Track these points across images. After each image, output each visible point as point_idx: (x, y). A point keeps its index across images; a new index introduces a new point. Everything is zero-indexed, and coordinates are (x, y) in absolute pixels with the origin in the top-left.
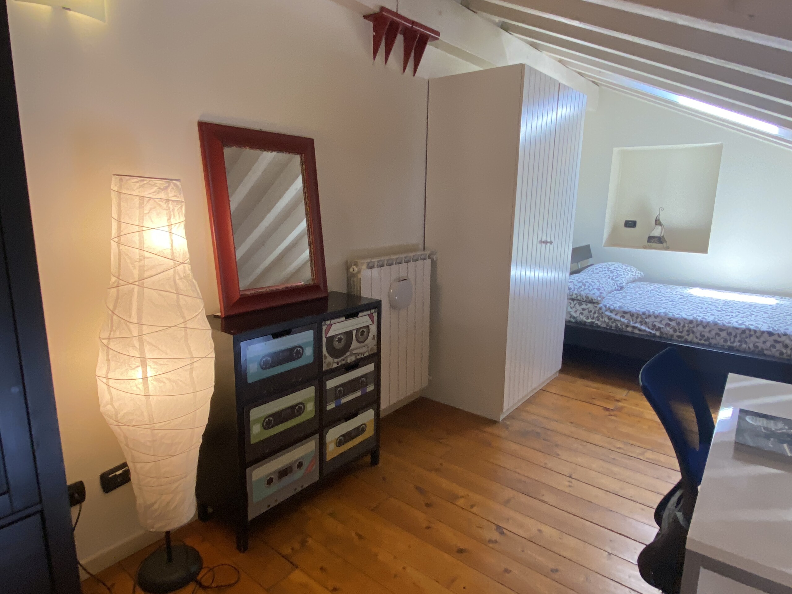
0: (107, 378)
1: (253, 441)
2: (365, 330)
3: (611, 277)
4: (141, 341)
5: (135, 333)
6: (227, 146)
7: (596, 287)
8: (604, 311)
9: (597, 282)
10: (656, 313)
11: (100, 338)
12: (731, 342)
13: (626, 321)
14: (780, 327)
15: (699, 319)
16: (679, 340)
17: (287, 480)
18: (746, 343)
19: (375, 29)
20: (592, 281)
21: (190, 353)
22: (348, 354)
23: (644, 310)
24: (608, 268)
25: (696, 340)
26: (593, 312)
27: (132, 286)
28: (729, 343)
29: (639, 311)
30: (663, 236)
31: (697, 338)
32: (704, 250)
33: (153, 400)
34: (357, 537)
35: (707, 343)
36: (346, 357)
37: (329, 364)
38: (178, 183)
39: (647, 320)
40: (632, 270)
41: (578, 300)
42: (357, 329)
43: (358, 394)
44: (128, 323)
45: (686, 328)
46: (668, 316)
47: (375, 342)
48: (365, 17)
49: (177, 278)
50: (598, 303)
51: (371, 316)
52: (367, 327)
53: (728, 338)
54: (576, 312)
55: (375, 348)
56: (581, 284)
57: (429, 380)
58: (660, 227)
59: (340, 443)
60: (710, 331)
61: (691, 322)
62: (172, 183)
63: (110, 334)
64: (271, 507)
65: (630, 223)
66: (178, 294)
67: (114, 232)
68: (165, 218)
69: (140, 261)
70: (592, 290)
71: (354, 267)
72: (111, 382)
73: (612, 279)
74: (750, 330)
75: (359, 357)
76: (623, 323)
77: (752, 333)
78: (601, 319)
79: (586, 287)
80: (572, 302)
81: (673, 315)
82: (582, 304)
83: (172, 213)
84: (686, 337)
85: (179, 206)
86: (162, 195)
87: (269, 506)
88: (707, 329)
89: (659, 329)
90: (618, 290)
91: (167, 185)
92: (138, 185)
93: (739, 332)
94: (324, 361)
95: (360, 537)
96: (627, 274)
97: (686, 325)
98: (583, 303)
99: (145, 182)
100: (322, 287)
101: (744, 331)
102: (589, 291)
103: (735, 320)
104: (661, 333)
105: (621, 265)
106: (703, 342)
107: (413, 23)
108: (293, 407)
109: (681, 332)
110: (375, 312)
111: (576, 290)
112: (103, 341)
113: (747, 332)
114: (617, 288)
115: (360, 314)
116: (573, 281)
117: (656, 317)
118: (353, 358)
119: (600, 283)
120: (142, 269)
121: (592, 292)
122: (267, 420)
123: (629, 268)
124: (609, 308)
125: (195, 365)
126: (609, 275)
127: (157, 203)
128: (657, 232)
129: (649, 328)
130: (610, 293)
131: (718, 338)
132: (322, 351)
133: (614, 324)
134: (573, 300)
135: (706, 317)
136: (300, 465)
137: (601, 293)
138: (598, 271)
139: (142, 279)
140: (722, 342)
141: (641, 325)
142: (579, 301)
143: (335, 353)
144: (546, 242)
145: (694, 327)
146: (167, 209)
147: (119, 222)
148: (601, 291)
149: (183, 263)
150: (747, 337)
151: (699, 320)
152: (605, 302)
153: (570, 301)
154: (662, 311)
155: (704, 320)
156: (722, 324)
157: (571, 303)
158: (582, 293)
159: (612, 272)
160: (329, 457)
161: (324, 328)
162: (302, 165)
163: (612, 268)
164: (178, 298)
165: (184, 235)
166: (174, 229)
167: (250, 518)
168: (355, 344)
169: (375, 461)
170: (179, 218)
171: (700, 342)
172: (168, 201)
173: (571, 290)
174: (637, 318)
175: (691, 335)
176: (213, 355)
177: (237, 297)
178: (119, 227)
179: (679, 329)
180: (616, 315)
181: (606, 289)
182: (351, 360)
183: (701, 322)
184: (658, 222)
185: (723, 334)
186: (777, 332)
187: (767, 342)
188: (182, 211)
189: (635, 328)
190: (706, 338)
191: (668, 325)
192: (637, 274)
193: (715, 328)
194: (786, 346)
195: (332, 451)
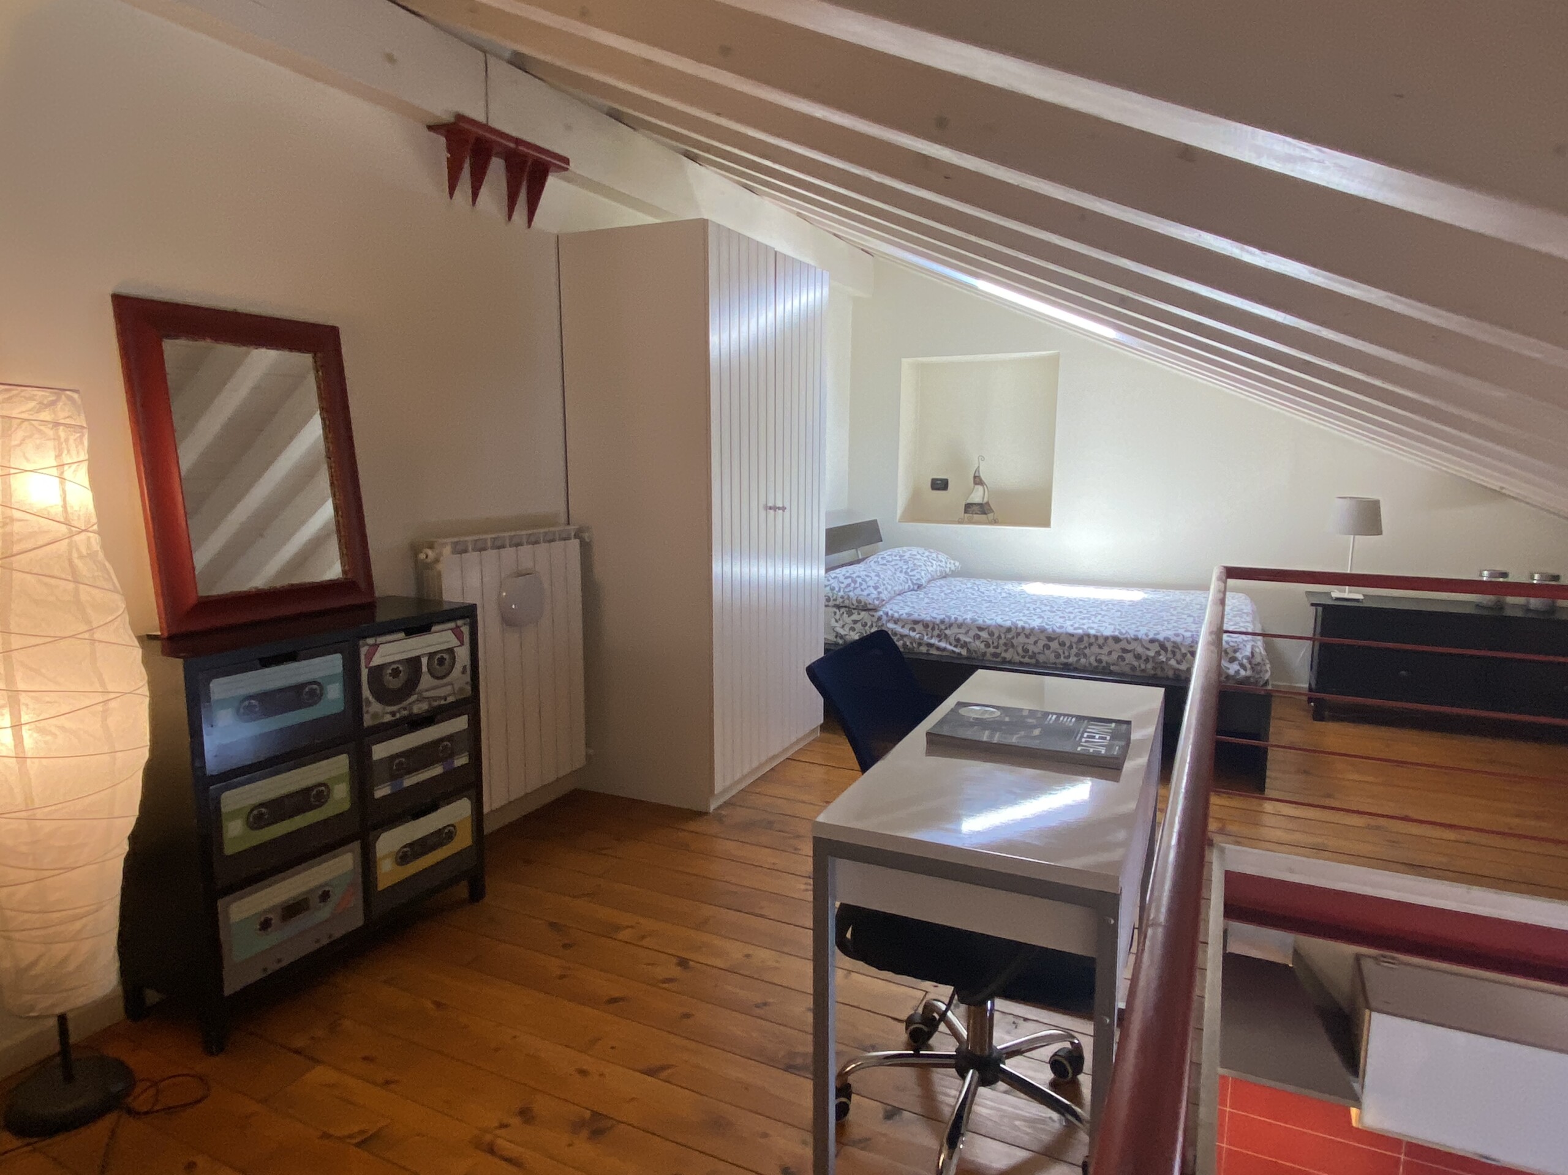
1: (229, 850)
2: (445, 656)
3: (904, 570)
6: (168, 337)
7: (871, 583)
8: (884, 622)
9: (876, 576)
10: (960, 619)
12: (1064, 658)
13: (918, 636)
14: (1129, 629)
15: (1020, 624)
16: (995, 659)
17: (302, 922)
18: (1085, 656)
19: (449, 149)
20: (866, 576)
21: (102, 683)
22: (414, 698)
23: (942, 617)
24: (901, 556)
25: (1017, 659)
26: (869, 624)
28: (1062, 660)
29: (935, 618)
30: (987, 503)
31: (1018, 654)
32: (1045, 522)
33: (32, 766)
34: (433, 1008)
35: (1033, 661)
36: (410, 704)
37: (375, 716)
38: (76, 396)
39: (948, 632)
40: (940, 558)
41: (845, 607)
42: (430, 653)
43: (437, 770)
45: (1002, 641)
46: (977, 623)
47: (467, 677)
48: (430, 128)
49: (75, 555)
50: (875, 610)
51: (457, 631)
53: (1061, 652)
54: (843, 626)
55: (469, 688)
56: (849, 580)
57: (588, 757)
58: (980, 488)
59: (405, 856)
60: (1035, 643)
61: (1009, 630)
62: (63, 396)
64: (269, 972)
65: (939, 482)
66: (76, 582)
68: (52, 454)
69: (5, 525)
70: (865, 589)
71: (429, 552)
73: (906, 573)
74: (1089, 636)
75: (436, 704)
76: (913, 640)
77: (1092, 640)
79: (858, 585)
80: (837, 611)
81: (984, 621)
82: (853, 614)
83: (64, 445)
84: (1004, 655)
85: (78, 435)
86: (46, 415)
87: (265, 970)
88: (1032, 640)
89: (965, 645)
90: (913, 590)
91: (54, 398)
93: (1074, 640)
94: (365, 709)
95: (438, 1005)
96: (929, 564)
97: (1003, 636)
98: (853, 611)
99: (14, 392)
100: (363, 585)
101: (1081, 639)
103: (1069, 623)
104: (969, 650)
105: (921, 551)
106: (1027, 660)
107: (518, 141)
108: (307, 791)
109: (997, 647)
110: (465, 624)
111: (842, 590)
113: (1086, 639)
114: (912, 587)
115: (434, 629)
116: (838, 575)
117: (960, 626)
118: (425, 706)
119: (880, 577)
120: (8, 539)
121: (865, 593)
122: (255, 812)
123: (934, 555)
124: (892, 617)
125: (113, 704)
126: (901, 567)
127: (36, 428)
128: (978, 496)
129: (951, 644)
130: (899, 595)
131: (1047, 652)
132: (360, 694)
133: (901, 642)
134: (838, 607)
135: (1029, 621)
136: (325, 896)
137: (879, 593)
138: (885, 562)
140: (1052, 658)
141: (940, 641)
142: (847, 609)
143: (386, 696)
144: (774, 508)
145: (1013, 638)
146: (54, 439)
148: (879, 590)
149: (85, 530)
150: (1086, 648)
151: (1019, 626)
152: (887, 608)
153: (834, 609)
154: (969, 616)
155: (1027, 626)
156: (1051, 630)
157: (835, 613)
158: (851, 594)
159: (906, 562)
160: (383, 884)
161: (364, 650)
163: (907, 555)
164: (77, 589)
165: (86, 483)
166: (68, 473)
167: (228, 991)
168: (426, 680)
169: (477, 894)
170: (78, 453)
171: (1022, 660)
172: (56, 424)
173: (835, 592)
174: (933, 629)
175: (1011, 650)
176: (146, 691)
177: (193, 602)
179: (993, 643)
180: (903, 627)
181: (890, 587)
182: (420, 709)
183: (1023, 628)
184: (978, 480)
185: (1054, 645)
186: (1125, 636)
187: (1113, 653)
188: (82, 443)
189: (930, 645)
190: (1030, 653)
191: (977, 637)
192: (948, 565)
193: (1042, 637)
194: (1138, 657)
195: (388, 872)
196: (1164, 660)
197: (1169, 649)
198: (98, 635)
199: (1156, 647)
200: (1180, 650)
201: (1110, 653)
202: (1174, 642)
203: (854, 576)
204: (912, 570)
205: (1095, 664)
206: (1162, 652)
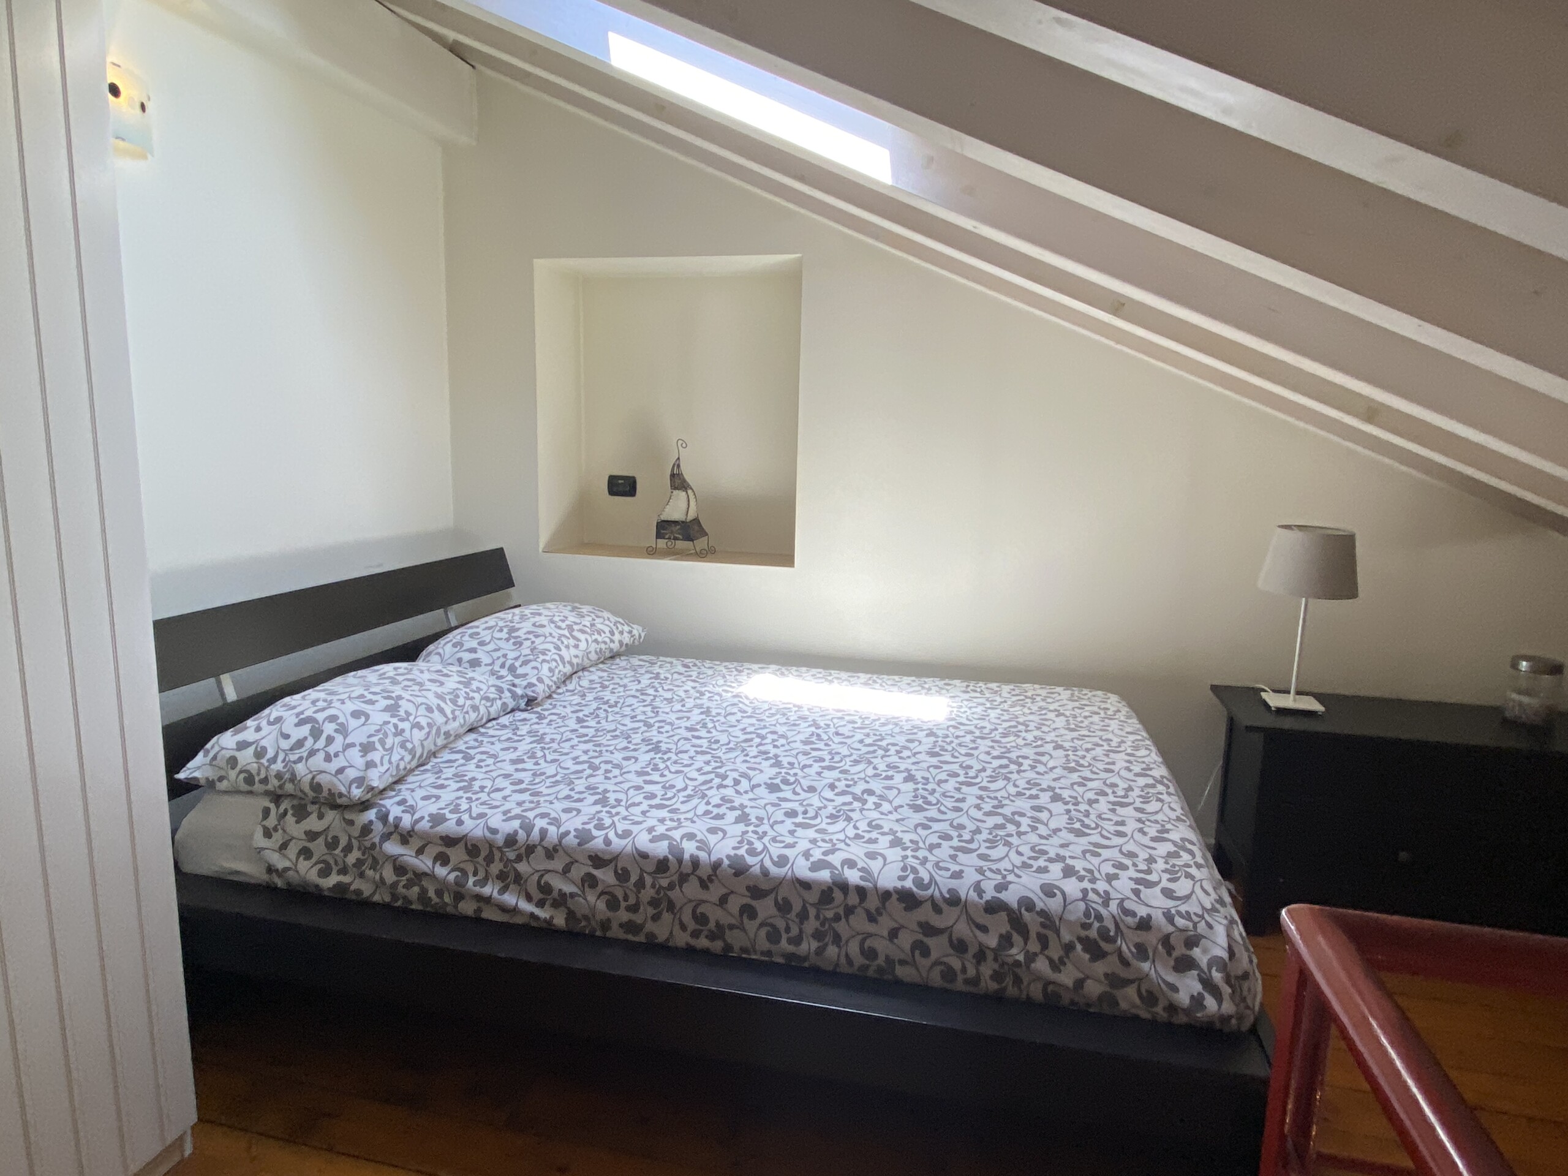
8: (377, 840)
10: (553, 835)
12: (790, 941)
13: (452, 877)
15: (690, 849)
16: (630, 937)
18: (837, 939)
24: (515, 630)
25: (682, 939)
26: (343, 842)
28: (784, 945)
30: (696, 521)
31: (683, 927)
32: (786, 558)
39: (522, 867)
40: (600, 626)
45: (648, 893)
46: (590, 845)
50: (358, 807)
53: (781, 924)
54: (284, 846)
58: (681, 494)
60: (723, 900)
61: (662, 865)
65: (622, 482)
73: (510, 671)
74: (844, 886)
76: (443, 886)
77: (853, 899)
78: (370, 873)
79: (323, 742)
81: (607, 842)
82: (306, 815)
84: (650, 927)
89: (560, 902)
93: (813, 897)
97: (648, 880)
98: (306, 810)
101: (827, 894)
104: (571, 915)
105: (562, 613)
106: (703, 942)
109: (634, 909)
113: (838, 895)
128: (678, 508)
129: (529, 898)
131: (749, 925)
133: (416, 891)
140: (763, 943)
145: (671, 886)
150: (837, 918)
151: (687, 856)
152: (394, 798)
154: (573, 827)
155: (703, 855)
156: (756, 870)
158: (300, 769)
159: (519, 643)
163: (527, 628)
171: (693, 942)
173: (264, 761)
174: (489, 860)
175: (667, 917)
179: (626, 899)
180: (420, 852)
183: (695, 863)
184: (677, 480)
185: (766, 908)
186: (930, 892)
187: (901, 934)
190: (712, 925)
191: (590, 881)
192: (617, 637)
193: (740, 885)
194: (960, 947)
196: (1021, 958)
197: (1034, 929)
199: (1000, 924)
200: (1057, 932)
201: (894, 934)
202: (1043, 913)
204: (582, 631)
205: (859, 960)
206: (1017, 938)
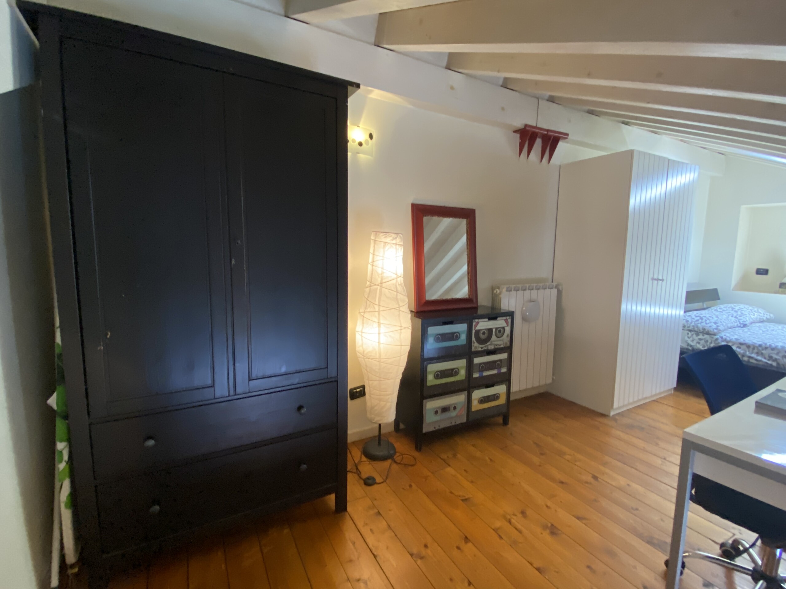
0: (362, 332)
1: (428, 384)
2: (502, 330)
3: (734, 316)
4: (379, 314)
5: (377, 309)
6: (425, 216)
7: (713, 321)
9: (716, 317)
10: (773, 346)
11: (360, 313)
17: (446, 415)
19: (521, 138)
20: (710, 317)
21: (401, 324)
22: (489, 343)
23: (760, 343)
26: (710, 341)
27: (377, 286)
29: (756, 343)
33: (382, 346)
34: (489, 460)
36: (488, 345)
37: (476, 347)
38: (401, 236)
39: (764, 352)
42: (496, 328)
43: (495, 372)
44: (374, 305)
46: (785, 349)
47: (509, 339)
48: (515, 132)
49: (397, 284)
50: (715, 335)
51: (506, 321)
52: (503, 328)
54: (693, 341)
55: (509, 343)
56: (698, 318)
57: (553, 379)
59: (482, 401)
62: (398, 236)
63: (365, 310)
65: (762, 270)
66: (397, 292)
67: (370, 260)
68: (394, 253)
69: (382, 274)
70: (708, 323)
71: (497, 290)
72: (363, 335)
73: (736, 317)
75: (496, 347)
79: (704, 321)
80: (690, 333)
83: (397, 251)
85: (401, 247)
86: (394, 242)
87: (435, 428)
89: (775, 360)
90: (740, 327)
91: (396, 236)
92: (384, 236)
94: (473, 344)
95: (491, 460)
96: (753, 314)
99: (387, 235)
100: (474, 300)
102: (706, 324)
104: (778, 363)
107: (548, 131)
108: (451, 370)
110: (509, 318)
111: (693, 323)
112: (361, 314)
114: (739, 325)
115: (498, 319)
116: (691, 315)
118: (493, 347)
119: (718, 318)
120: (382, 278)
121: (708, 325)
122: (437, 373)
123: (756, 309)
124: (726, 339)
125: (402, 331)
127: (391, 245)
129: (765, 358)
130: (730, 328)
132: (472, 339)
134: (690, 331)
136: (455, 408)
138: (721, 310)
139: (382, 283)
141: (758, 356)
142: (696, 332)
143: (481, 341)
144: (658, 280)
146: (395, 249)
147: (374, 254)
148: (717, 325)
152: (722, 334)
153: (688, 332)
154: (780, 344)
157: (688, 334)
158: (699, 325)
159: (736, 312)
160: (473, 409)
161: (474, 324)
162: (467, 225)
164: (397, 295)
167: (424, 432)
168: (494, 337)
169: (506, 422)
170: (400, 253)
172: (396, 244)
174: (754, 349)
176: (411, 328)
177: (424, 301)
178: (373, 258)
181: (724, 324)
182: (491, 348)
188: (402, 250)
189: (750, 357)
191: (785, 357)
192: (765, 316)
195: (476, 406)
198: (401, 309)
203: (702, 316)
204: (740, 316)
